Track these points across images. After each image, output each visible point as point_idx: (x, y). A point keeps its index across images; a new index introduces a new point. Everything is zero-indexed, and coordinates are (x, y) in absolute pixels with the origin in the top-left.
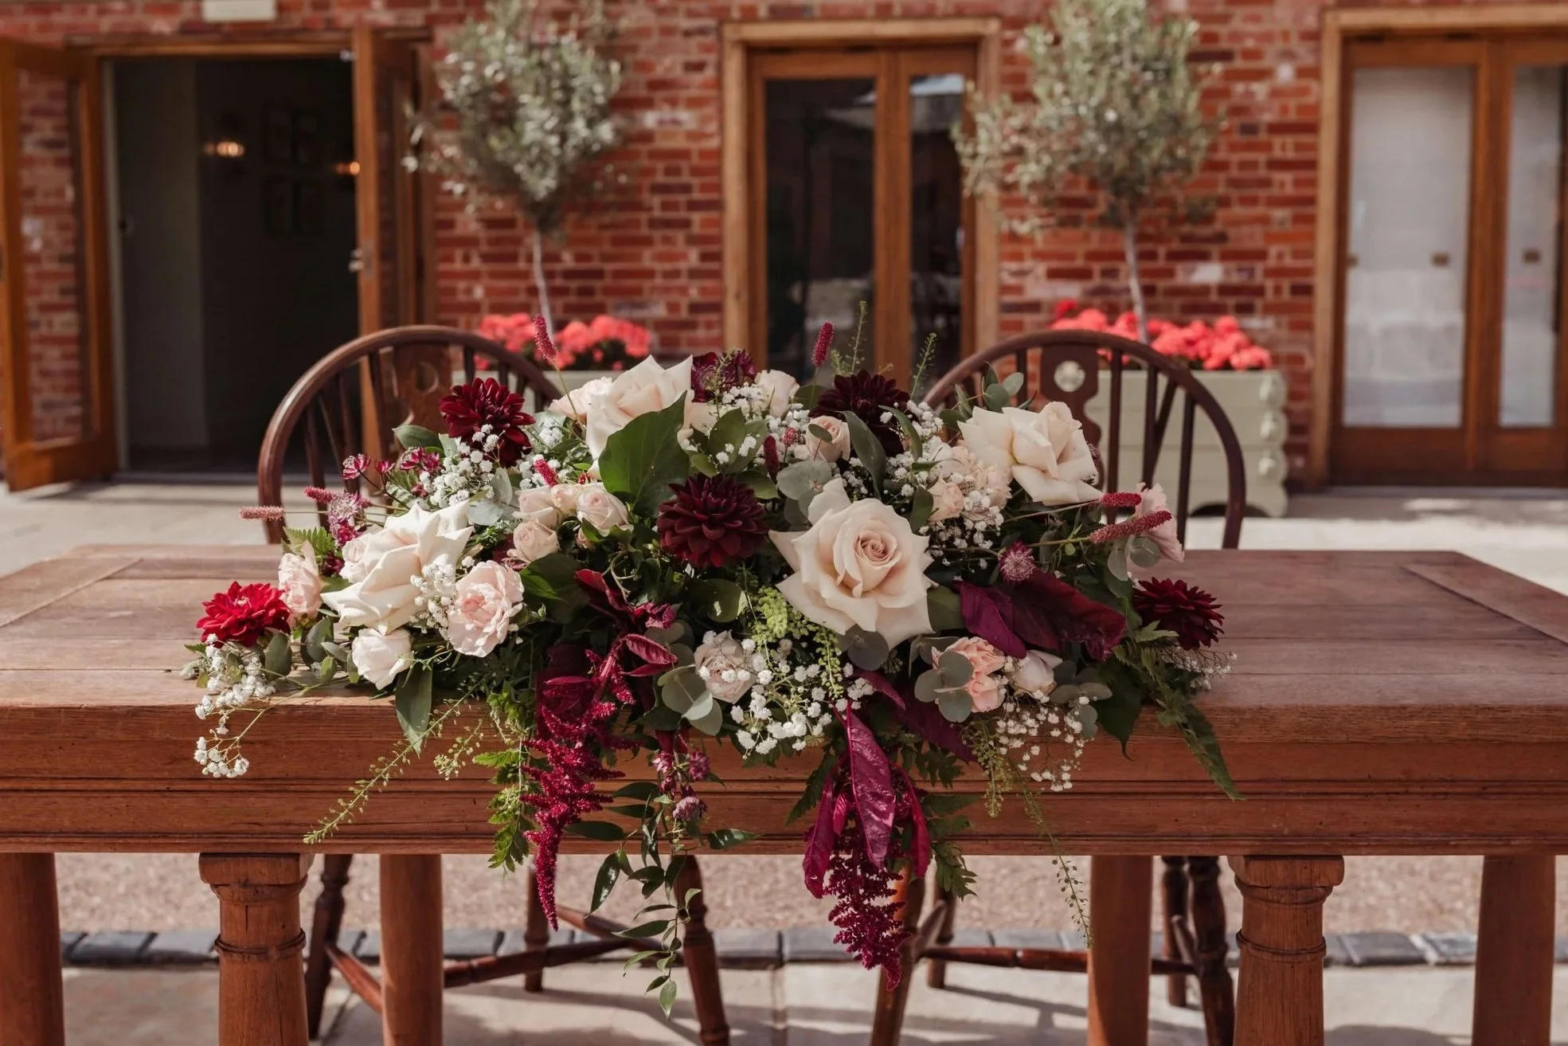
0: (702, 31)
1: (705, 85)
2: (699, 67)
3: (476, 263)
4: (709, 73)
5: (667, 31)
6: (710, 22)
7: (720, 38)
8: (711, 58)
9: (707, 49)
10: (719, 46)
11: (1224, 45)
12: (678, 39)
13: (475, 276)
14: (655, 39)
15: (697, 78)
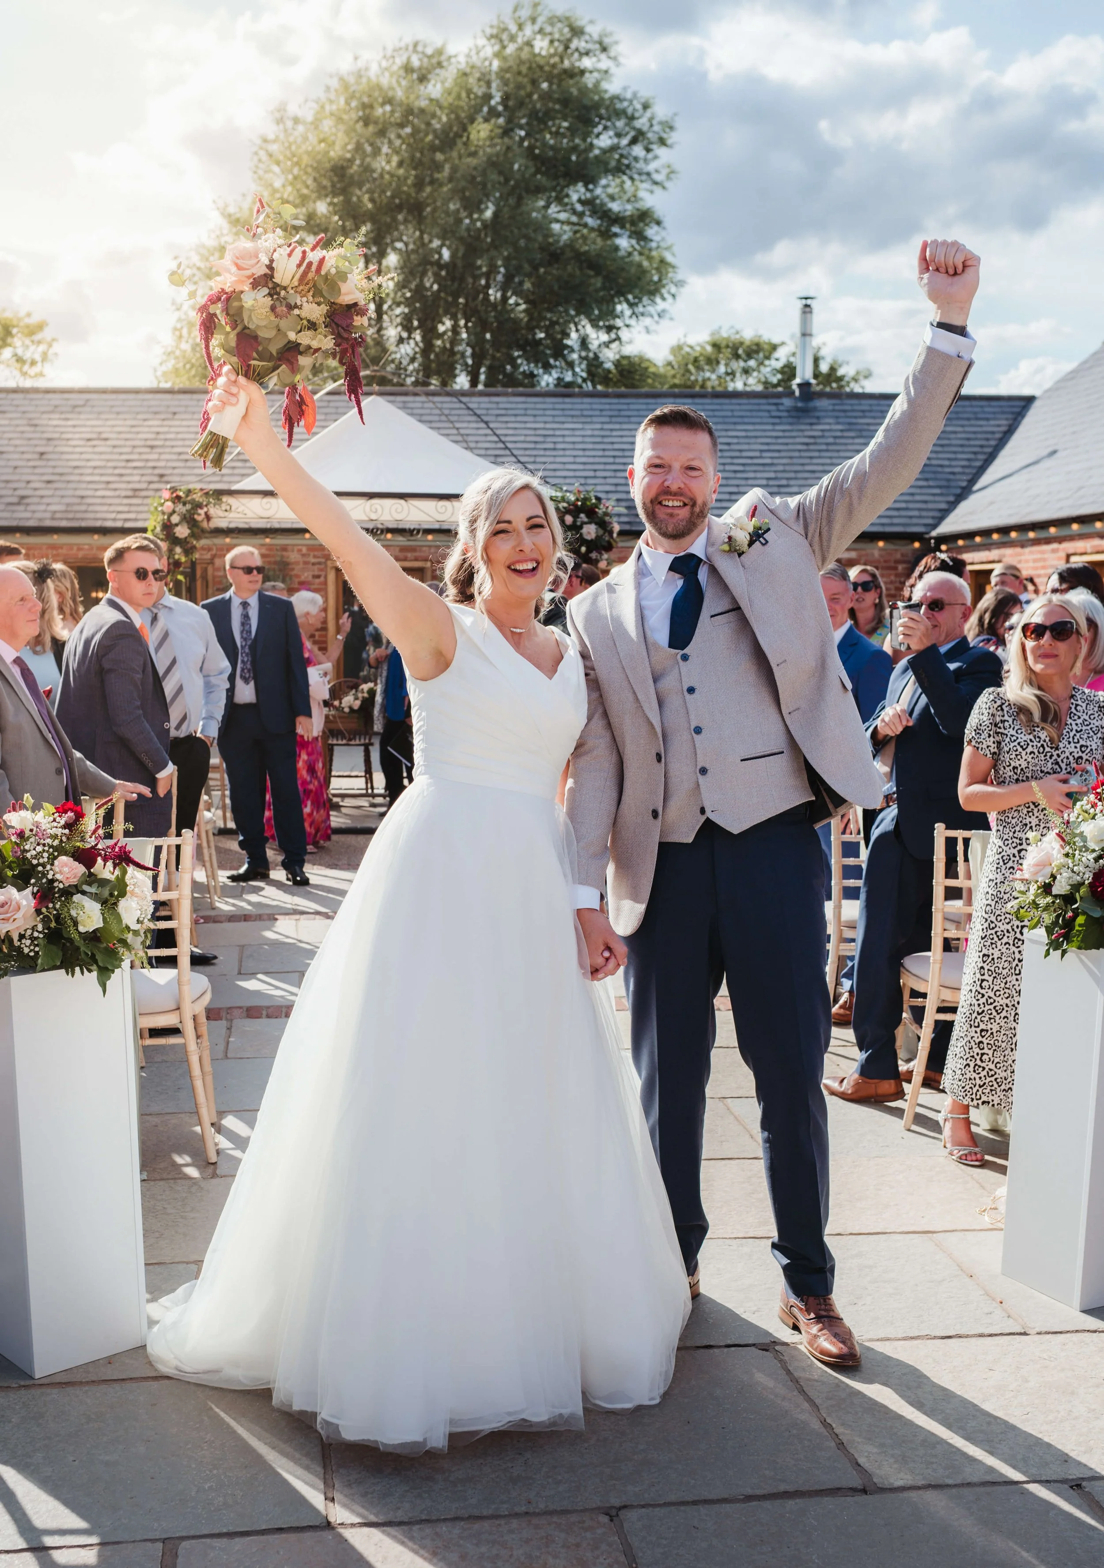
0: (319, 563)
1: (320, 584)
2: (318, 577)
4: (322, 579)
5: (306, 563)
6: (323, 560)
7: (326, 566)
8: (323, 573)
9: (321, 570)
10: (325, 570)
12: (310, 566)
14: (301, 566)
15: (317, 581)
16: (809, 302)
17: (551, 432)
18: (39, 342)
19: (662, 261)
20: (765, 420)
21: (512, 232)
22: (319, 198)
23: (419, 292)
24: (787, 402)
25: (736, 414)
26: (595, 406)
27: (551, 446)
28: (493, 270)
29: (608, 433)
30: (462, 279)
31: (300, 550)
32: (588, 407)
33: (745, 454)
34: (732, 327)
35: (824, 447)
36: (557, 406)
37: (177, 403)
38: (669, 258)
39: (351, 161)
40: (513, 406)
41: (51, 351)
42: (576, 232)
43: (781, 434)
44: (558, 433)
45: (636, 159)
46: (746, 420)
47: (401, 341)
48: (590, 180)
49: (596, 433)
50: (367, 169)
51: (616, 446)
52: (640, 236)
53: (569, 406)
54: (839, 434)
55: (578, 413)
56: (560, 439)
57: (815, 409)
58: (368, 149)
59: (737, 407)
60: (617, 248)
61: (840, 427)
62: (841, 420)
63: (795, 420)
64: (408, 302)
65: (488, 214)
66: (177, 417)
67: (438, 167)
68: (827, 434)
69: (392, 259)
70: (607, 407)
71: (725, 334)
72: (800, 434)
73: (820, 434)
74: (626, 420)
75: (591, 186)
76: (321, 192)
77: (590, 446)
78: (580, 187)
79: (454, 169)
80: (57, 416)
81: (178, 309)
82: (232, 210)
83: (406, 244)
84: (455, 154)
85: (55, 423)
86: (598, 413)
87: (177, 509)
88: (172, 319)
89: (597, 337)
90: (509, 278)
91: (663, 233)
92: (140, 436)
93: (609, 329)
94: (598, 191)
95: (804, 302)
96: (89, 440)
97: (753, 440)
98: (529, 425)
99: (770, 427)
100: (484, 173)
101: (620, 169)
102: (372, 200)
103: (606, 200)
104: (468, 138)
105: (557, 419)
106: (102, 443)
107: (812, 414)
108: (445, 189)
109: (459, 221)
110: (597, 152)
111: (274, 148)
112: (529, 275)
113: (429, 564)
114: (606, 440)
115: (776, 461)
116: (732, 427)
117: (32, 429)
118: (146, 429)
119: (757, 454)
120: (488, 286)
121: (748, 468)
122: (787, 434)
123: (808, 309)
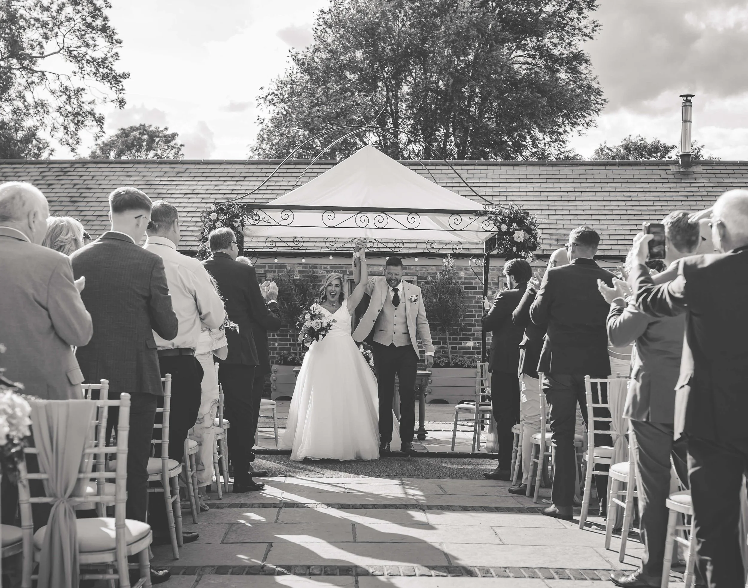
3: (276, 337)
13: (275, 340)
16: (689, 98)
17: (504, 189)
18: (173, 147)
19: (589, 87)
20: (657, 181)
21: (486, 68)
22: (357, 49)
23: (422, 110)
24: (673, 168)
25: (636, 176)
26: (535, 172)
27: (504, 198)
28: (473, 95)
29: (545, 190)
30: (451, 100)
31: (326, 268)
32: (531, 172)
33: (641, 203)
34: (639, 136)
35: (700, 198)
36: (509, 172)
37: (247, 170)
38: (595, 85)
39: (379, 24)
40: (479, 172)
41: (180, 153)
42: (531, 69)
43: (668, 190)
44: (508, 189)
45: (572, 20)
46: (643, 181)
47: (410, 142)
48: (540, 34)
49: (536, 189)
50: (389, 30)
51: (550, 198)
52: (574, 71)
53: (518, 172)
54: (711, 189)
55: (524, 176)
56: (511, 194)
57: (693, 173)
58: (390, 17)
59: (637, 172)
60: (557, 79)
61: (712, 185)
62: (711, 180)
63: (679, 181)
64: (415, 116)
65: (471, 57)
66: (246, 179)
67: (438, 28)
68: (701, 189)
69: (405, 89)
70: (544, 172)
71: (634, 139)
72: (682, 189)
73: (697, 189)
74: (558, 181)
75: (540, 38)
76: (358, 46)
77: (532, 198)
78: (534, 39)
79: (448, 28)
80: (166, 179)
81: (262, 123)
82: (300, 57)
83: (415, 79)
84: (448, 18)
85: (164, 183)
86: (538, 176)
87: (220, 218)
88: (258, 129)
89: (543, 139)
90: (484, 99)
91: (590, 68)
92: (221, 192)
93: (551, 133)
94: (546, 41)
95: (685, 98)
96: (186, 194)
97: (648, 194)
98: (488, 185)
99: (661, 185)
100: (468, 30)
101: (560, 27)
102: (393, 50)
103: (551, 47)
104: (457, 7)
105: (508, 181)
106: (195, 196)
107: (690, 176)
108: (441, 41)
109: (451, 62)
110: (544, 15)
111: (328, 17)
112: (496, 98)
113: (415, 278)
114: (542, 194)
115: (664, 208)
116: (633, 185)
117: (148, 187)
118: (225, 187)
119: (651, 203)
120: (469, 106)
121: (643, 213)
122: (672, 190)
123: (688, 104)
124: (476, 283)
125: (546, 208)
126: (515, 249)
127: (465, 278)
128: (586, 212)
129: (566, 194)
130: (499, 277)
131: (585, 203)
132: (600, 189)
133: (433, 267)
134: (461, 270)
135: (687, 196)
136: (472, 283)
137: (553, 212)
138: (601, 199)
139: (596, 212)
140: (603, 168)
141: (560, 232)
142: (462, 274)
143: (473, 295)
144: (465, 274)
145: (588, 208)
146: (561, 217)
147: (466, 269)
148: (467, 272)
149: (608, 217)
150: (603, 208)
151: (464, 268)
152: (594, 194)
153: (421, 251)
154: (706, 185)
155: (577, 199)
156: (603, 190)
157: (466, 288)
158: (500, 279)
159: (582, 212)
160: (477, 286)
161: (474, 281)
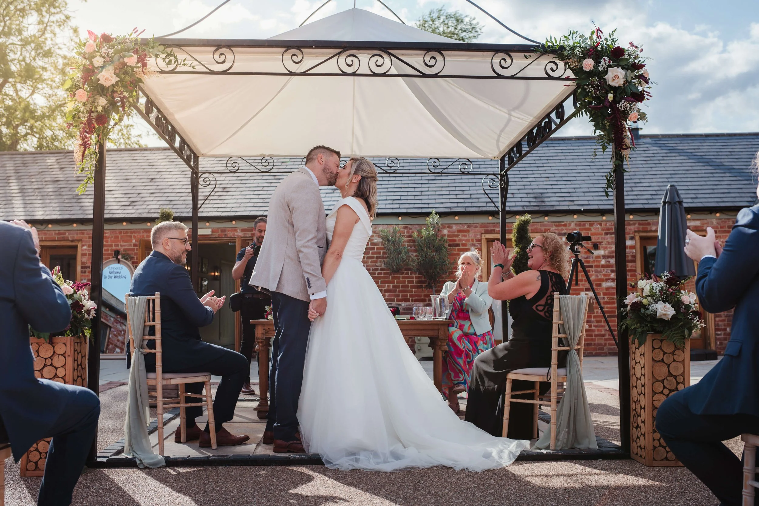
11: (457, 243)
73: (652, 155)
124: (460, 240)
125: (518, 172)
126: (611, 96)
127: (449, 236)
128: (556, 175)
129: (534, 162)
130: (482, 233)
131: (553, 168)
132: (564, 158)
133: (417, 226)
134: (444, 228)
135: (645, 161)
136: (455, 241)
137: (526, 176)
138: (567, 164)
139: (566, 175)
140: (562, 142)
141: (535, 191)
142: (445, 232)
143: (457, 252)
144: (449, 231)
145: (557, 172)
146: (534, 179)
147: (449, 227)
148: (450, 230)
149: (578, 178)
150: (570, 171)
151: (447, 225)
152: (559, 161)
153: (404, 211)
154: (659, 152)
155: (545, 165)
156: (567, 157)
157: (450, 245)
158: (483, 236)
159: (552, 175)
160: (461, 243)
161: (457, 239)
